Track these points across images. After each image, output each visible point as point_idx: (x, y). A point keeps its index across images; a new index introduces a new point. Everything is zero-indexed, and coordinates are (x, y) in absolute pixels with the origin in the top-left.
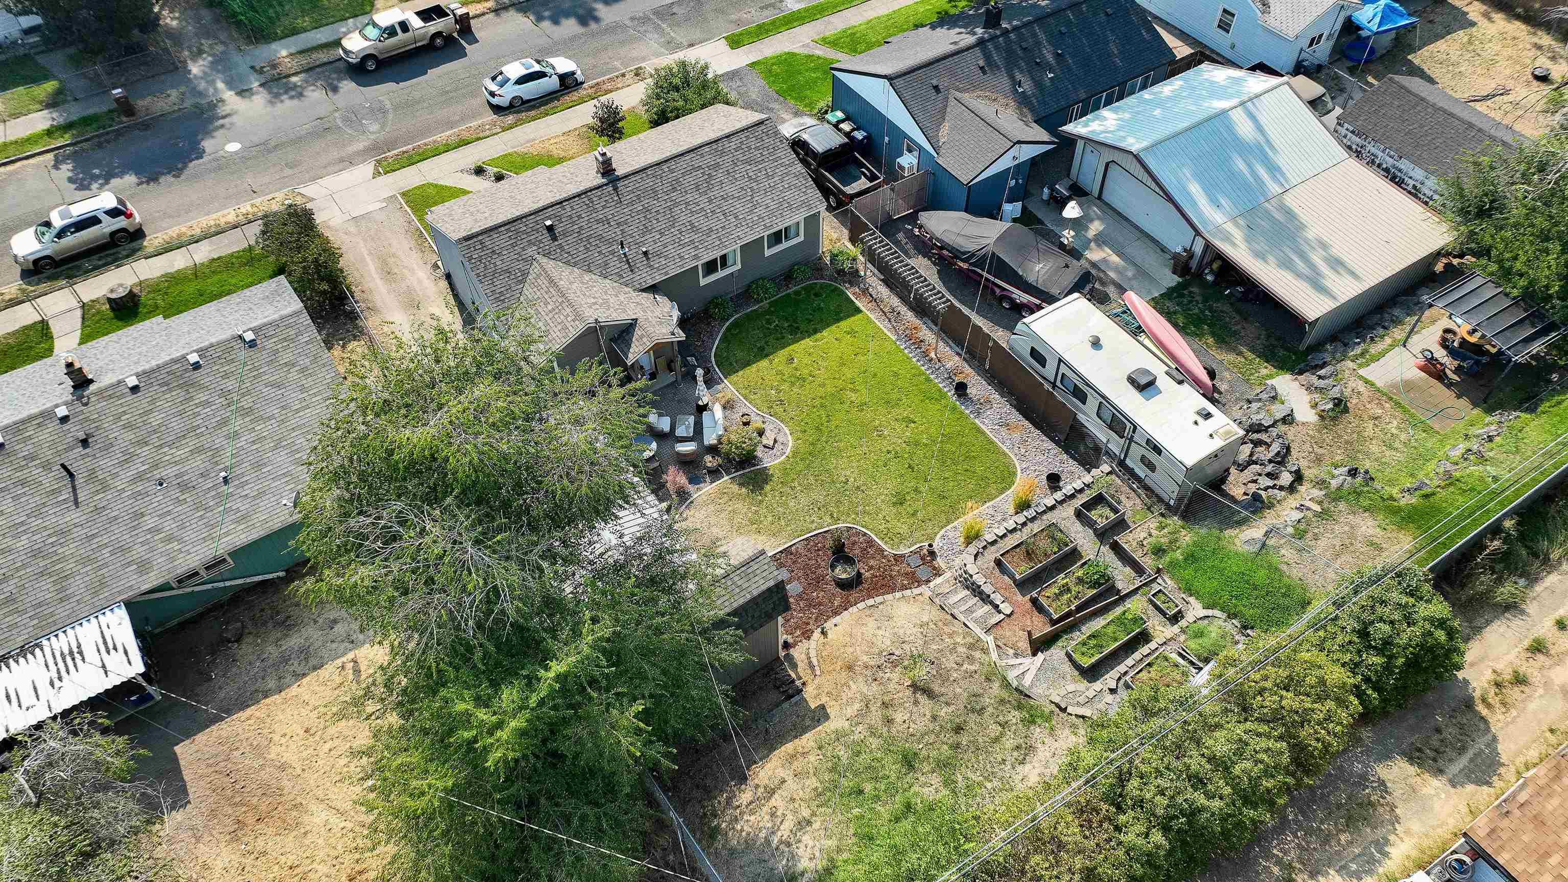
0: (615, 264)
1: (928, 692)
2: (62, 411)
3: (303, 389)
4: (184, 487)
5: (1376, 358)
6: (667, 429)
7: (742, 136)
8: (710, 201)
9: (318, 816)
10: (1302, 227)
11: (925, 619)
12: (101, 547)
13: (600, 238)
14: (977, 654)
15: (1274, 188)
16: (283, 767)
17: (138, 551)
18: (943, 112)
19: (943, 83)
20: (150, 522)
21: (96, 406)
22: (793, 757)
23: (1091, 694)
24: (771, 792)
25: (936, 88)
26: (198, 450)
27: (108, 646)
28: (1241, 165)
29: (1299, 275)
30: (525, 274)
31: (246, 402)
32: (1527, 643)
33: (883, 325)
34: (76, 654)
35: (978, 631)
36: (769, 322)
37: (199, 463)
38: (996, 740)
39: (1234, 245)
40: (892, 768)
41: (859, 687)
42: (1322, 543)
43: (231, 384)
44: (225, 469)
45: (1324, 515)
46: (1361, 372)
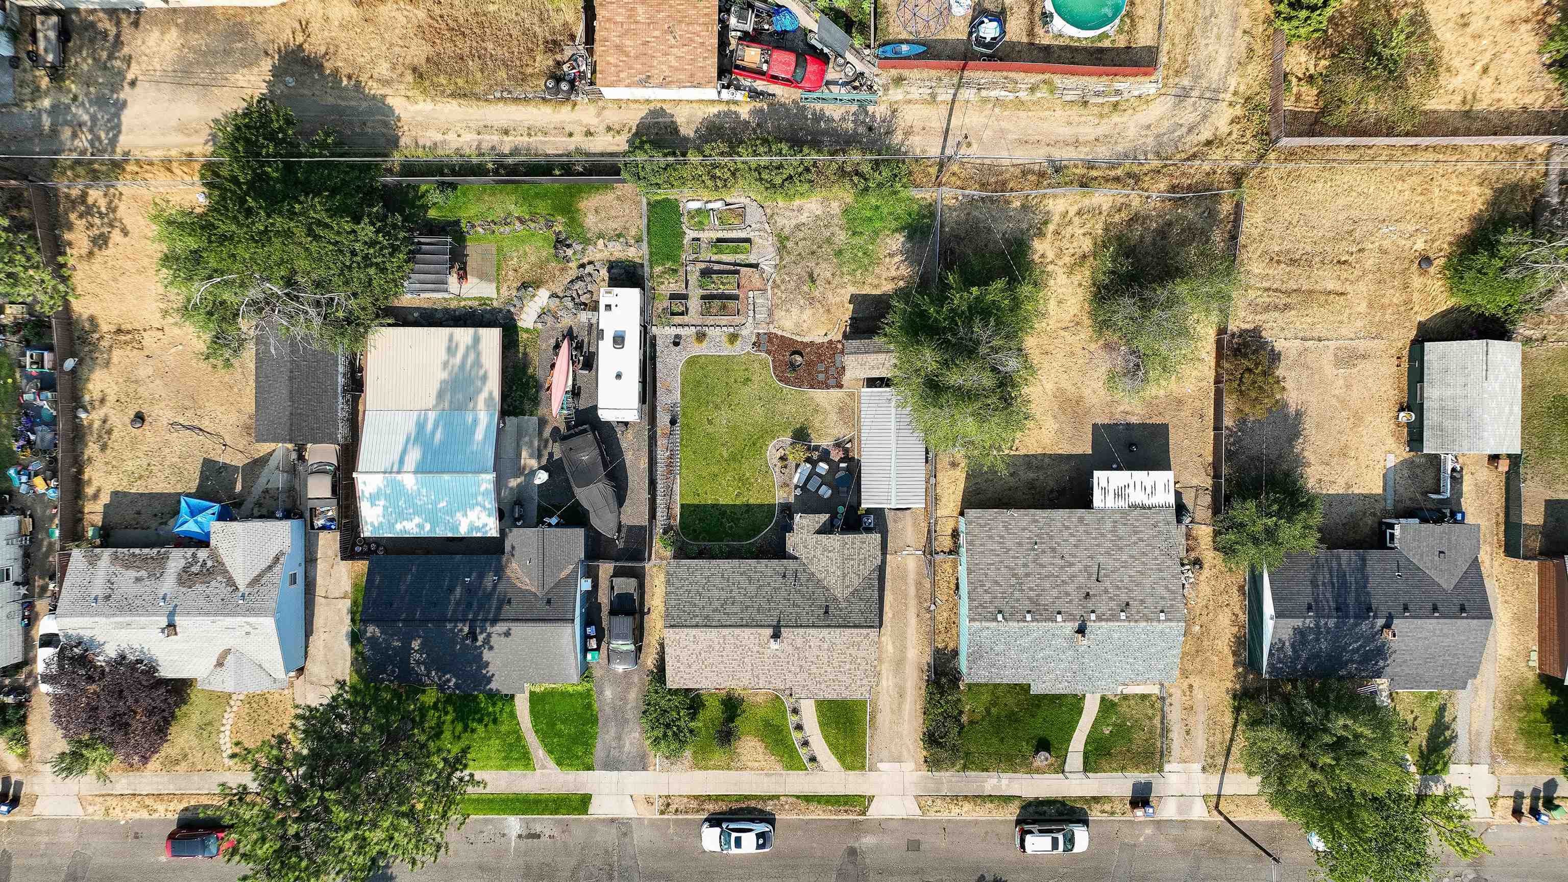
0: (803, 578)
1: (811, 276)
2: (1093, 617)
3: (986, 575)
4: (1053, 550)
5: (481, 299)
6: (824, 487)
7: (688, 623)
8: (731, 591)
9: (1049, 387)
10: (443, 382)
11: (783, 313)
12: (1095, 538)
13: (803, 596)
14: (778, 282)
15: (432, 416)
16: (1055, 417)
17: (1081, 529)
18: (557, 585)
19: (541, 604)
20: (1072, 540)
21: (1077, 612)
22: (876, 286)
23: (757, 233)
24: (893, 279)
25: (549, 602)
26: (1042, 566)
27: (1105, 491)
28: (438, 436)
29: (478, 355)
30: (852, 594)
31: (1013, 581)
32: (591, 138)
33: (677, 488)
34: (1118, 494)
35: (770, 292)
36: (731, 527)
37: (1045, 560)
38: (805, 239)
39: (491, 393)
40: (848, 255)
41: (832, 299)
42: (615, 226)
43: (1017, 594)
44: (1034, 550)
45: (600, 236)
46: (495, 296)
